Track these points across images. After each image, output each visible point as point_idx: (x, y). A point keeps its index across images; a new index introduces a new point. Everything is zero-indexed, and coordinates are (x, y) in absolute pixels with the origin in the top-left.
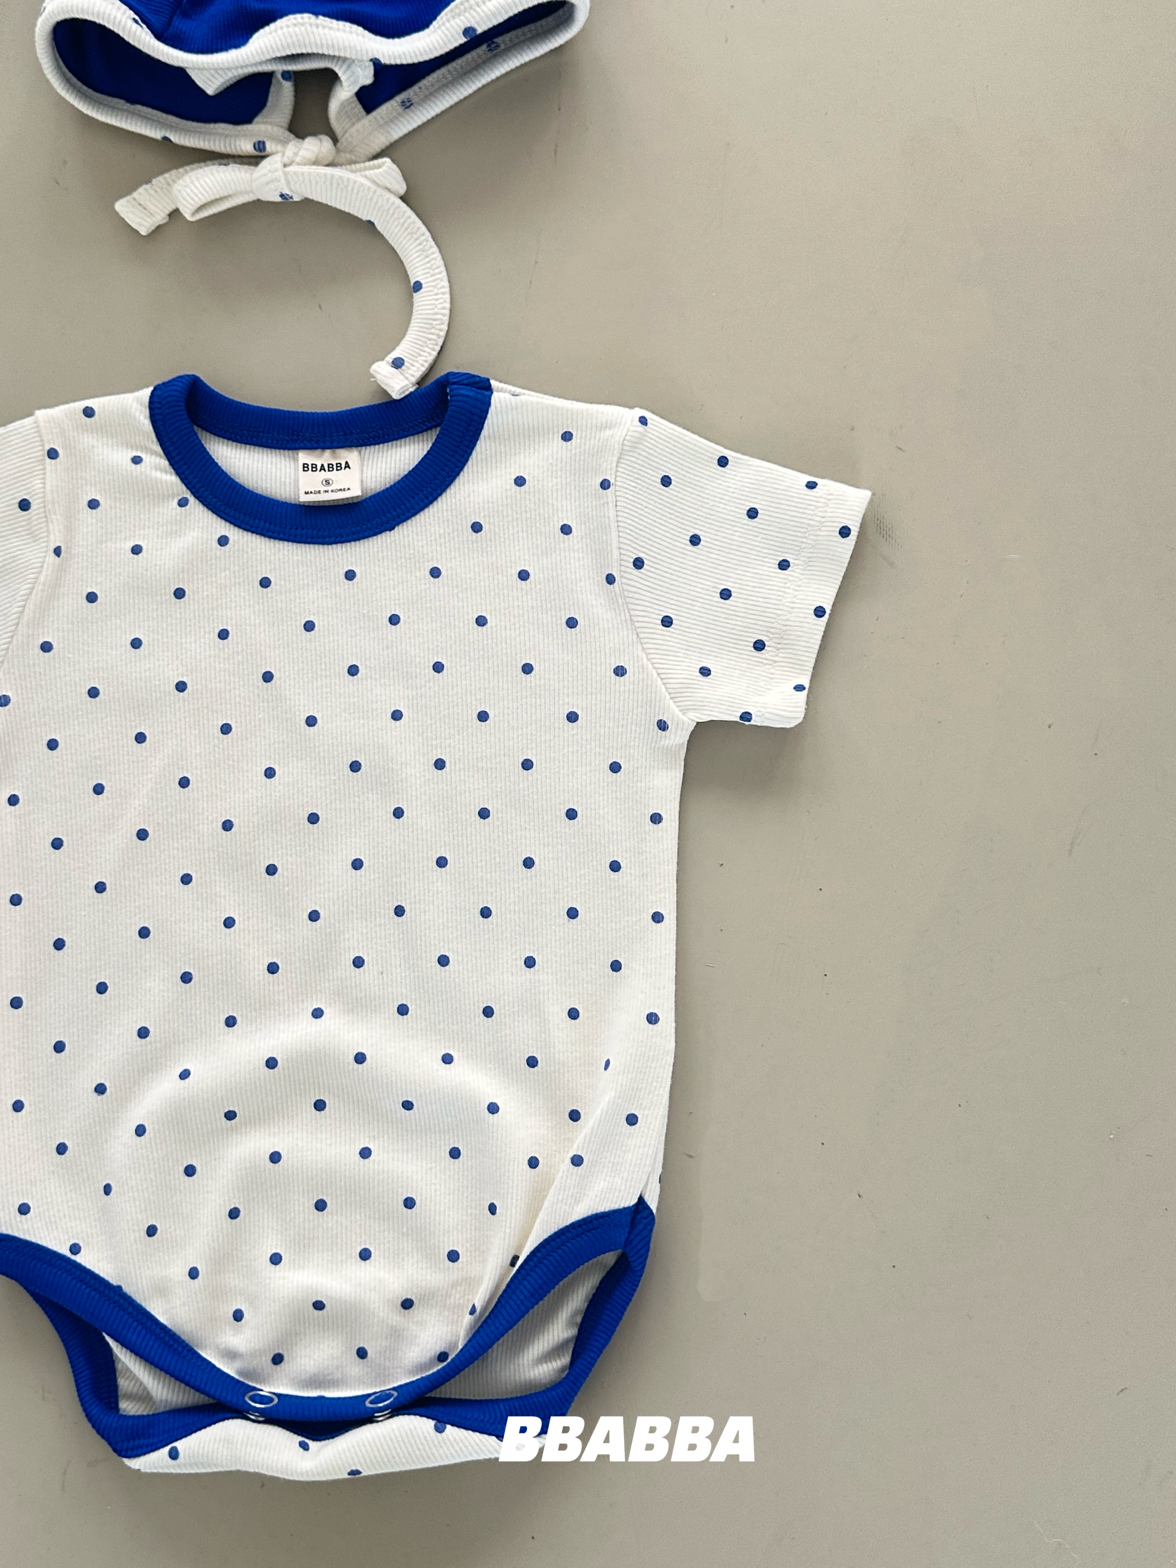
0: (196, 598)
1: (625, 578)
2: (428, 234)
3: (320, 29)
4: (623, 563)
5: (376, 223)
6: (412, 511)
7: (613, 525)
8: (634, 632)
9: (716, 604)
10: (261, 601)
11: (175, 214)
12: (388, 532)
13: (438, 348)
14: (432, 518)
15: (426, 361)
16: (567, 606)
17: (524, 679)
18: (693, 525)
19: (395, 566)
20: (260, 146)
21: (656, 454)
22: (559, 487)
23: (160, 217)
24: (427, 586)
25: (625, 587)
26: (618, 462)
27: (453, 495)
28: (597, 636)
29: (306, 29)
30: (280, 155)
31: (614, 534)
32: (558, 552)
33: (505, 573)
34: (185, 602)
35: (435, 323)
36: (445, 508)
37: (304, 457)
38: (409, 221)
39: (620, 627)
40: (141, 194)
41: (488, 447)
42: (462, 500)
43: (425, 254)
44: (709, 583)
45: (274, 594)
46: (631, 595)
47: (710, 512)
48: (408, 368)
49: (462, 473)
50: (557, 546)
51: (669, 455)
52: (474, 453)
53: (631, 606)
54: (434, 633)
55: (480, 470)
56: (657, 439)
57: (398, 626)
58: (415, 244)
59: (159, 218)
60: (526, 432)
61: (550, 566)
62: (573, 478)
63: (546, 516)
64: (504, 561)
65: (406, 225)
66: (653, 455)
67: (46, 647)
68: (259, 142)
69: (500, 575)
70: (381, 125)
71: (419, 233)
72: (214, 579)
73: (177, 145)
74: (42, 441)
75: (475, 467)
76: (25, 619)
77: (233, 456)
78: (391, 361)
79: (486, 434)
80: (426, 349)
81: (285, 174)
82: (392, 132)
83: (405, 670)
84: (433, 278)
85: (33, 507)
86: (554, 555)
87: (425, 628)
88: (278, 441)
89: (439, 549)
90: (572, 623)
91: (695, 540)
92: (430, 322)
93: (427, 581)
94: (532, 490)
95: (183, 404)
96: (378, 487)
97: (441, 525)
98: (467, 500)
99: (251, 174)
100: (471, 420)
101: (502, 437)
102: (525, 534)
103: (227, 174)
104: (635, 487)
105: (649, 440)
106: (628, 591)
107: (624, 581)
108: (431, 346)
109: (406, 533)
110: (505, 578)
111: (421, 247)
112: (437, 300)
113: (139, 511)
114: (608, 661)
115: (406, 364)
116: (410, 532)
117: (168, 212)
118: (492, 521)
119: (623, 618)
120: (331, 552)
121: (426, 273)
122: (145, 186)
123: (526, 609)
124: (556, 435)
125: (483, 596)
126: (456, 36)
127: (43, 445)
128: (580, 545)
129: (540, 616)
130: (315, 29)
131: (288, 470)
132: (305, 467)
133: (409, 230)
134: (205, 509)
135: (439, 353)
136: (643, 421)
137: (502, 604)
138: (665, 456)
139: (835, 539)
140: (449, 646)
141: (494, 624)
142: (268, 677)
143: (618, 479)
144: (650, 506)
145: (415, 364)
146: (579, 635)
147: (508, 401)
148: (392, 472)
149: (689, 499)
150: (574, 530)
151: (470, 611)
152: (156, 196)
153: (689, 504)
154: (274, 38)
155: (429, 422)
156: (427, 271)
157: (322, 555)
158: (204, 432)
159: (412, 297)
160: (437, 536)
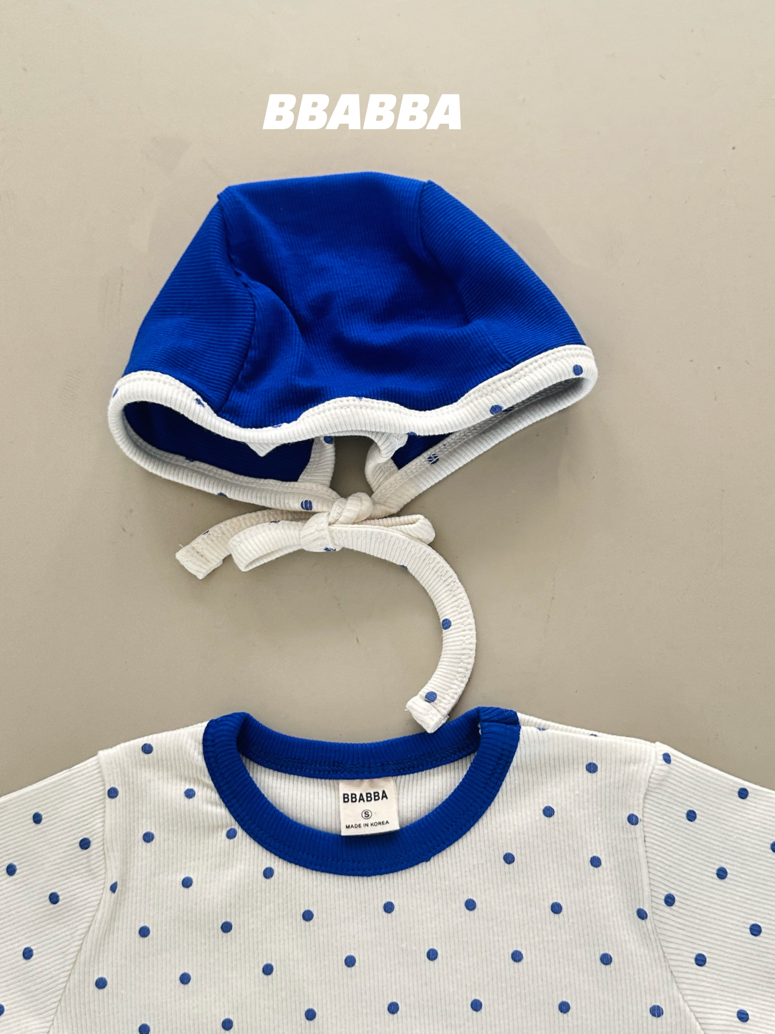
0: (242, 931)
1: (657, 914)
2: (455, 576)
3: (363, 409)
4: (654, 899)
5: (408, 568)
6: (447, 842)
7: (643, 861)
8: (668, 970)
9: (748, 941)
10: (303, 934)
11: (228, 559)
12: (424, 863)
13: (466, 680)
14: (465, 849)
15: (456, 694)
16: (600, 942)
17: (561, 1018)
18: (718, 858)
19: (431, 898)
20: (307, 505)
21: (680, 790)
22: (587, 818)
23: (216, 562)
24: (463, 919)
25: (658, 923)
26: (645, 798)
27: (485, 825)
28: (632, 973)
29: (351, 411)
30: (326, 514)
31: (645, 870)
32: (589, 885)
33: (537, 905)
34: (231, 935)
35: (463, 657)
36: (478, 838)
37: (344, 787)
38: (438, 566)
39: (654, 964)
40: (200, 542)
41: (517, 777)
42: (494, 830)
43: (453, 593)
44: (738, 918)
45: (316, 928)
46: (664, 932)
47: (734, 844)
48: (440, 702)
49: (493, 803)
50: (588, 879)
51: (692, 791)
52: (504, 783)
53: (664, 944)
54: (472, 969)
55: (509, 799)
56: (681, 776)
57: (436, 961)
58: (444, 585)
59: (215, 564)
60: (552, 762)
61: (582, 900)
62: (599, 809)
63: (576, 846)
64: (536, 893)
65: (436, 569)
66: (678, 791)
67: (101, 984)
68: (306, 501)
69: (533, 908)
70: (411, 479)
71: (447, 577)
72: (259, 912)
73: (231, 500)
74: (103, 781)
75: (505, 797)
76: (82, 957)
77: (278, 786)
78: (424, 695)
79: (515, 766)
80: (455, 682)
81: (331, 532)
82: (421, 485)
83: (444, 1008)
84: (461, 615)
85: (93, 846)
86: (585, 888)
87: (463, 964)
88: (320, 771)
89: (473, 880)
90: (606, 960)
91: (722, 874)
92: (459, 656)
93: (463, 914)
94: (560, 821)
95: (234, 743)
96: (414, 816)
97: (475, 856)
98: (499, 830)
99: (300, 530)
100: (502, 755)
101: (529, 767)
102: (555, 865)
103: (278, 531)
104: (663, 823)
105: (673, 776)
106: (660, 928)
107: (657, 917)
108: (460, 679)
109: (441, 864)
110: (538, 911)
111: (449, 587)
112: (464, 636)
113: (191, 842)
114: (644, 1001)
115: (438, 697)
116: (445, 863)
117: (223, 558)
118: (523, 852)
119: (656, 955)
120: (370, 884)
121: (454, 611)
122: (202, 536)
123: (560, 943)
124: (581, 766)
125: (517, 929)
126: (484, 413)
127: (104, 785)
128: (610, 877)
129: (574, 952)
130: (359, 410)
131: (329, 799)
132: (345, 797)
133: (439, 573)
134: (252, 841)
135: (467, 685)
136: (667, 758)
137: (537, 939)
138: (689, 792)
140: (486, 982)
141: (529, 960)
142: (310, 1015)
143: (645, 815)
144: (678, 842)
145: (446, 696)
146: (613, 972)
147: (536, 736)
148: (427, 801)
149: (714, 832)
150: (603, 863)
151: (506, 946)
152: (212, 544)
153: (713, 837)
154: (322, 418)
155: (460, 752)
156: (455, 609)
157: (362, 886)
158: (252, 763)
159: (441, 633)
160: (471, 867)
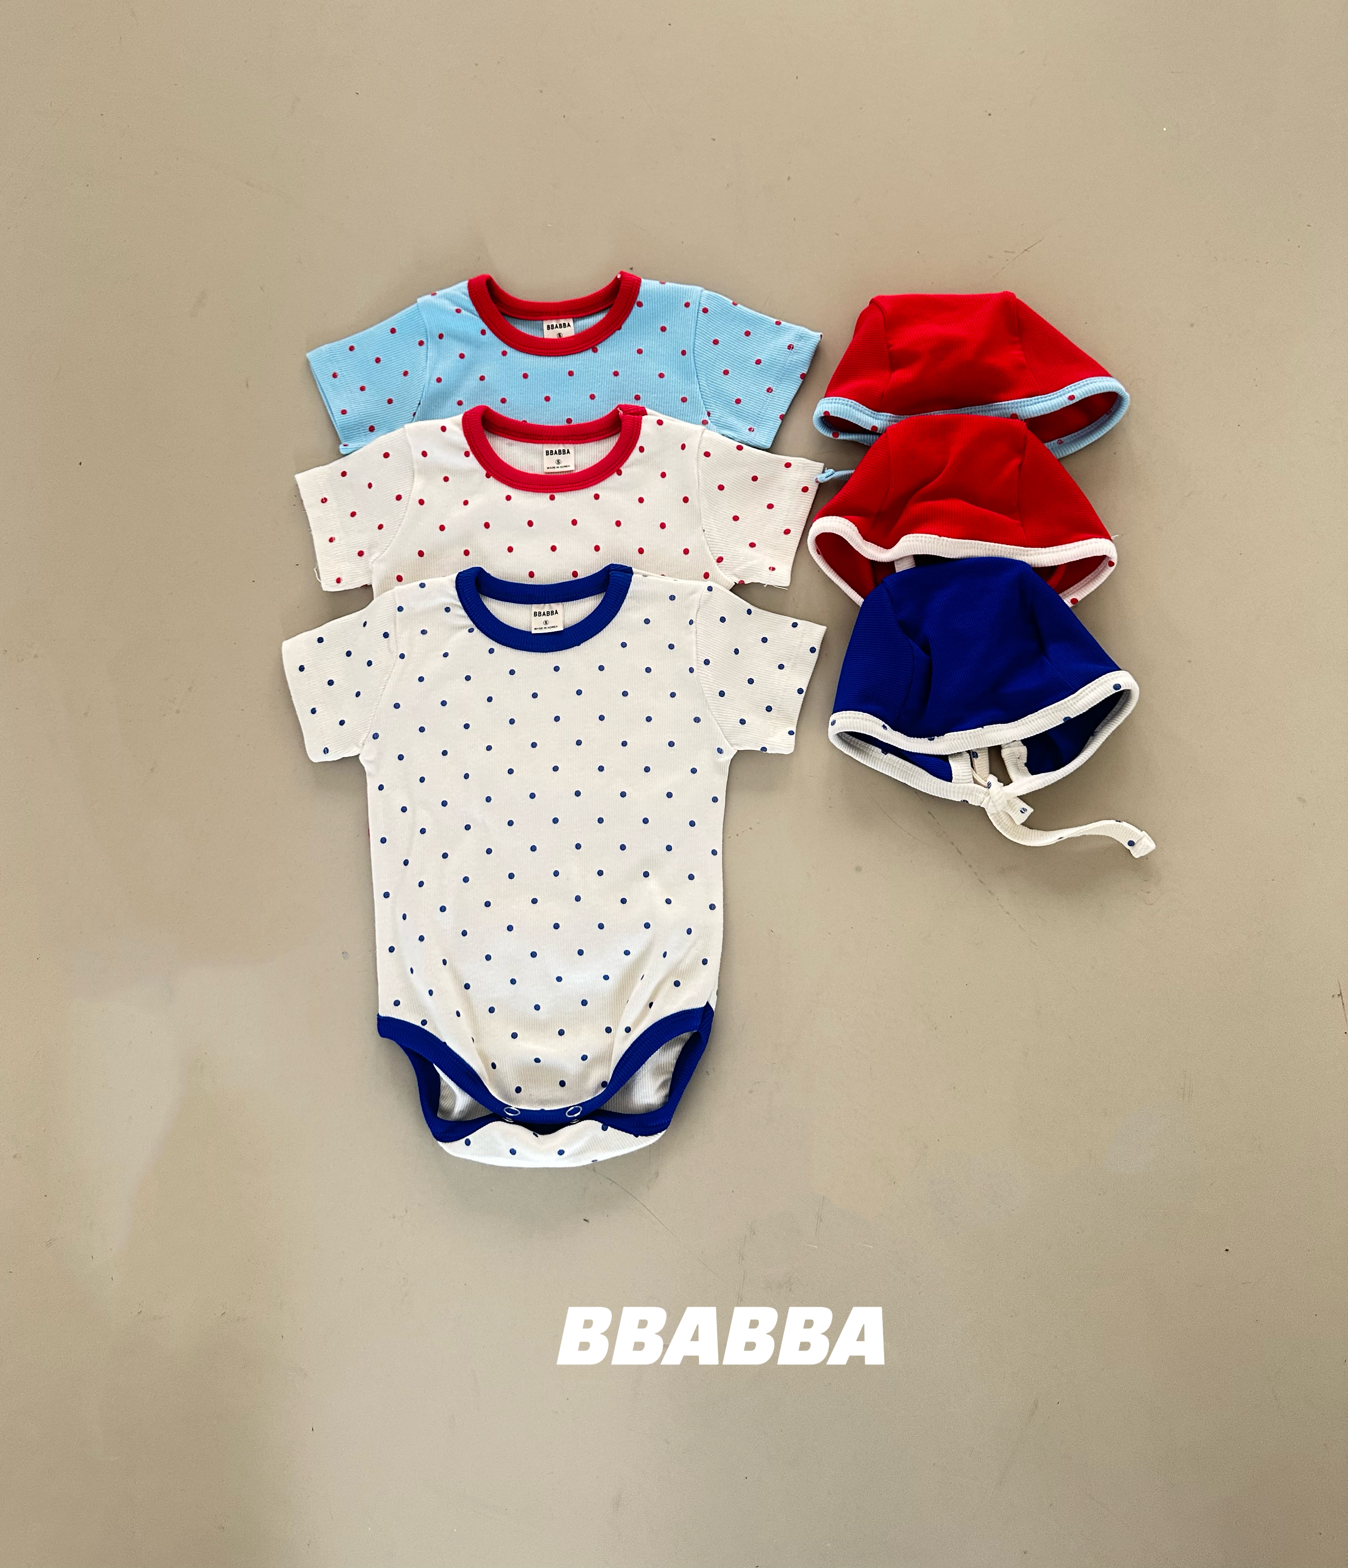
0: (477, 681)
4: (699, 662)
6: (589, 636)
7: (695, 643)
8: (705, 700)
10: (510, 682)
12: (577, 647)
14: (600, 640)
19: (580, 665)
21: (717, 606)
22: (668, 624)
24: (597, 675)
25: (699, 674)
26: (698, 611)
31: (695, 648)
32: (667, 659)
34: (471, 683)
36: (607, 634)
37: (535, 608)
41: (630, 603)
42: (616, 630)
44: (743, 675)
45: (517, 679)
46: (703, 679)
47: (743, 638)
49: (617, 615)
50: (666, 656)
52: (623, 606)
53: (703, 685)
54: (600, 700)
55: (626, 614)
56: (718, 598)
57: (581, 696)
60: (651, 595)
61: (662, 665)
62: (675, 619)
63: (661, 639)
64: (638, 662)
66: (715, 606)
67: (397, 706)
69: (636, 670)
72: (486, 671)
75: (623, 613)
76: (386, 693)
77: (498, 607)
79: (630, 596)
83: (584, 719)
85: (390, 636)
86: (665, 659)
87: (595, 697)
88: (521, 600)
89: (604, 655)
90: (673, 695)
91: (737, 652)
93: (597, 673)
94: (653, 626)
95: (474, 580)
96: (572, 623)
97: (605, 643)
98: (619, 630)
100: (622, 589)
101: (637, 598)
102: (649, 649)
104: (707, 624)
105: (713, 599)
106: (701, 676)
107: (699, 671)
109: (586, 647)
110: (638, 672)
113: (448, 636)
114: (691, 715)
116: (588, 647)
118: (632, 642)
120: (547, 656)
123: (649, 688)
124: (667, 597)
125: (627, 681)
127: (396, 605)
128: (678, 654)
129: (657, 692)
131: (526, 615)
132: (536, 614)
134: (482, 633)
137: (637, 685)
138: (722, 607)
139: (808, 654)
140: (608, 707)
141: (632, 695)
142: (512, 721)
143: (698, 619)
144: (714, 633)
146: (677, 702)
147: (641, 579)
148: (579, 615)
149: (734, 629)
150: (676, 647)
151: (620, 689)
155: (600, 590)
157: (543, 658)
158: (483, 596)
160: (603, 649)
